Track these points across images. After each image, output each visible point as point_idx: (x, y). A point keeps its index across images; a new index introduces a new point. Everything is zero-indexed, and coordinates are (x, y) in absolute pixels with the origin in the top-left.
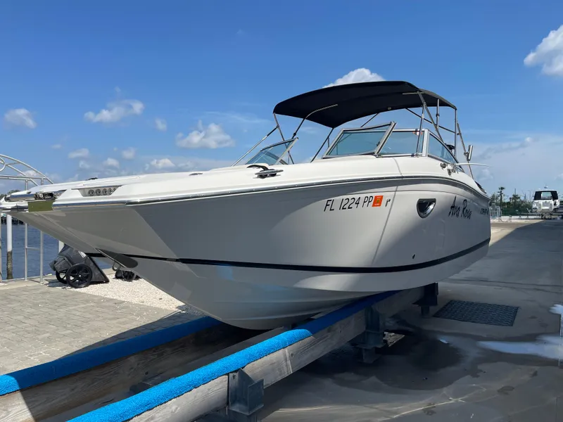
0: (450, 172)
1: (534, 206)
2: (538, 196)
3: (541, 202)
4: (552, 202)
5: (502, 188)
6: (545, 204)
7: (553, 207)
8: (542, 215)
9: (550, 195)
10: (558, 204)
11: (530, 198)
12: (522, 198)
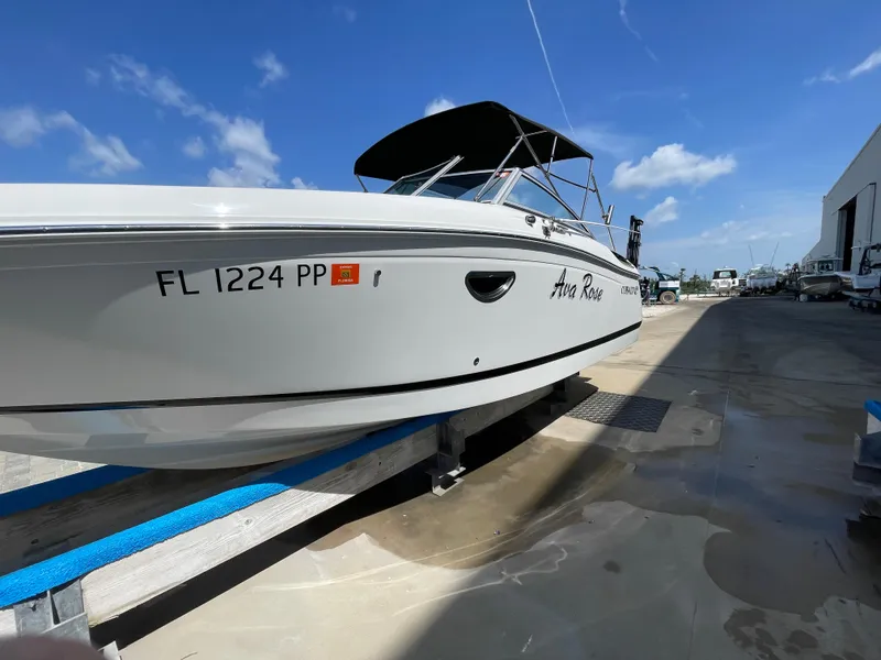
0: (546, 232)
1: (712, 285)
2: (716, 275)
3: (719, 281)
4: (730, 280)
5: (683, 270)
6: (723, 283)
7: (732, 285)
8: (719, 292)
9: (729, 274)
10: (737, 284)
11: (709, 278)
12: (702, 278)
